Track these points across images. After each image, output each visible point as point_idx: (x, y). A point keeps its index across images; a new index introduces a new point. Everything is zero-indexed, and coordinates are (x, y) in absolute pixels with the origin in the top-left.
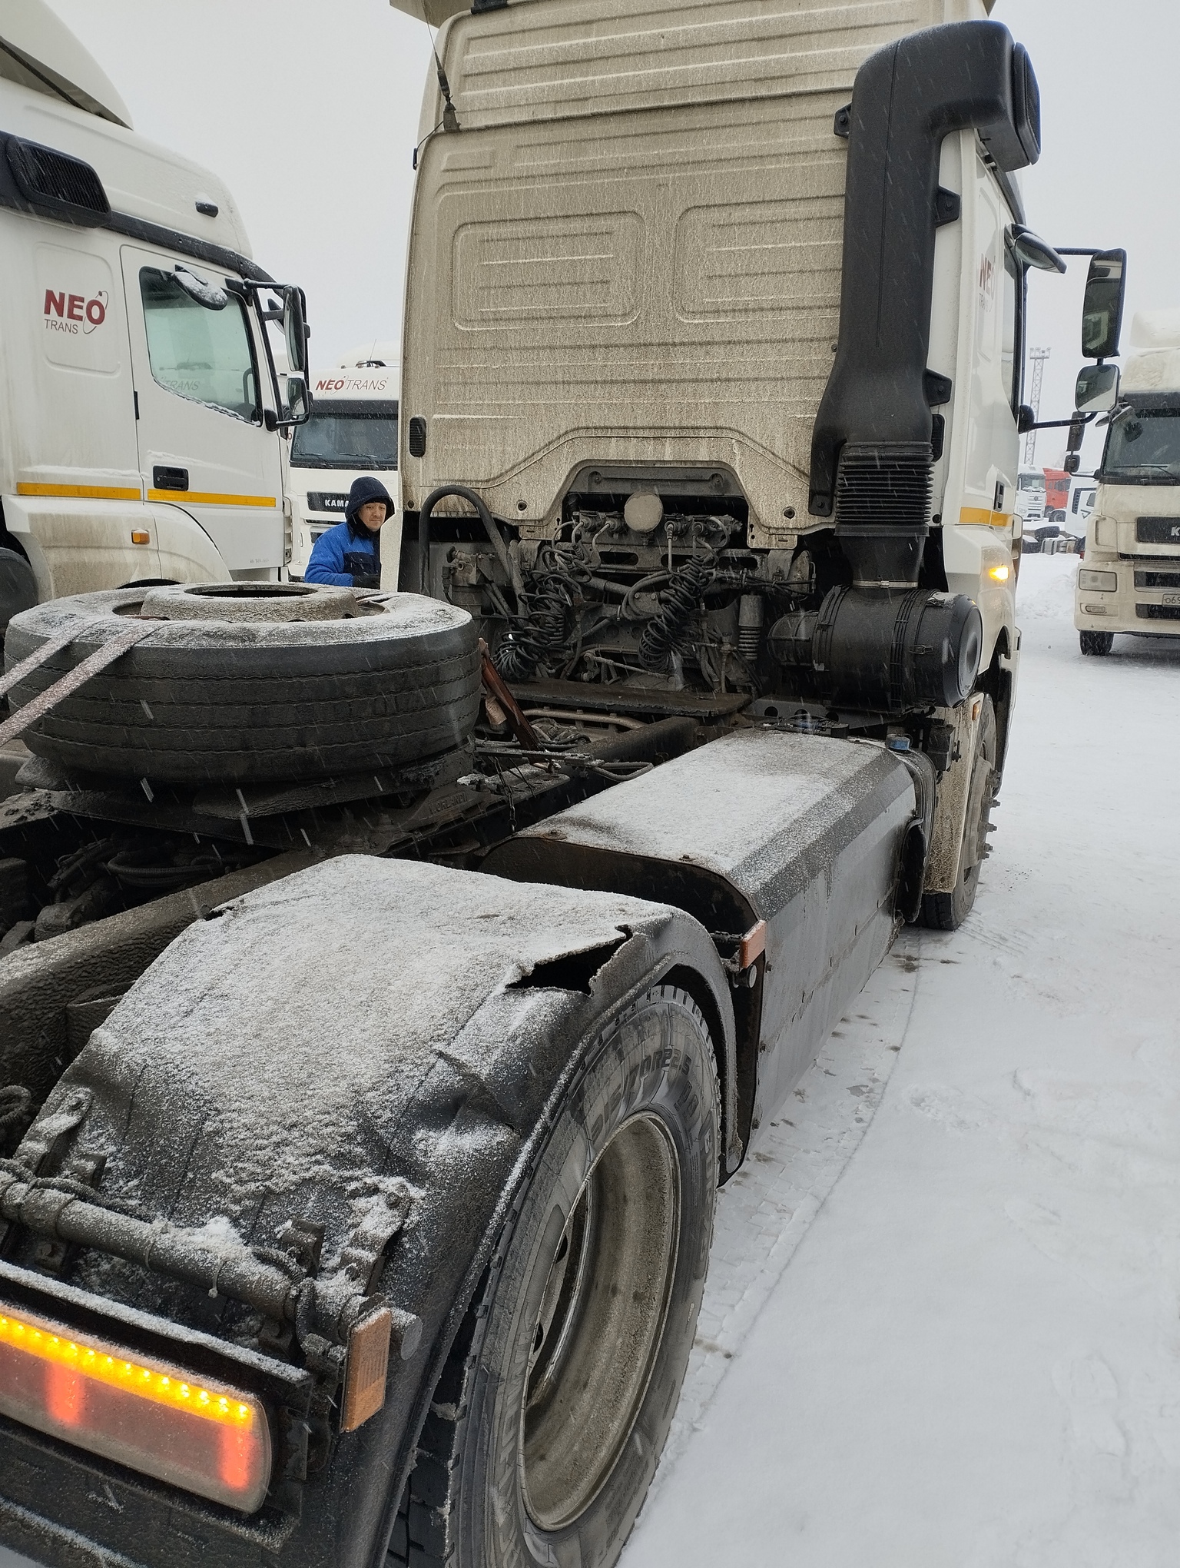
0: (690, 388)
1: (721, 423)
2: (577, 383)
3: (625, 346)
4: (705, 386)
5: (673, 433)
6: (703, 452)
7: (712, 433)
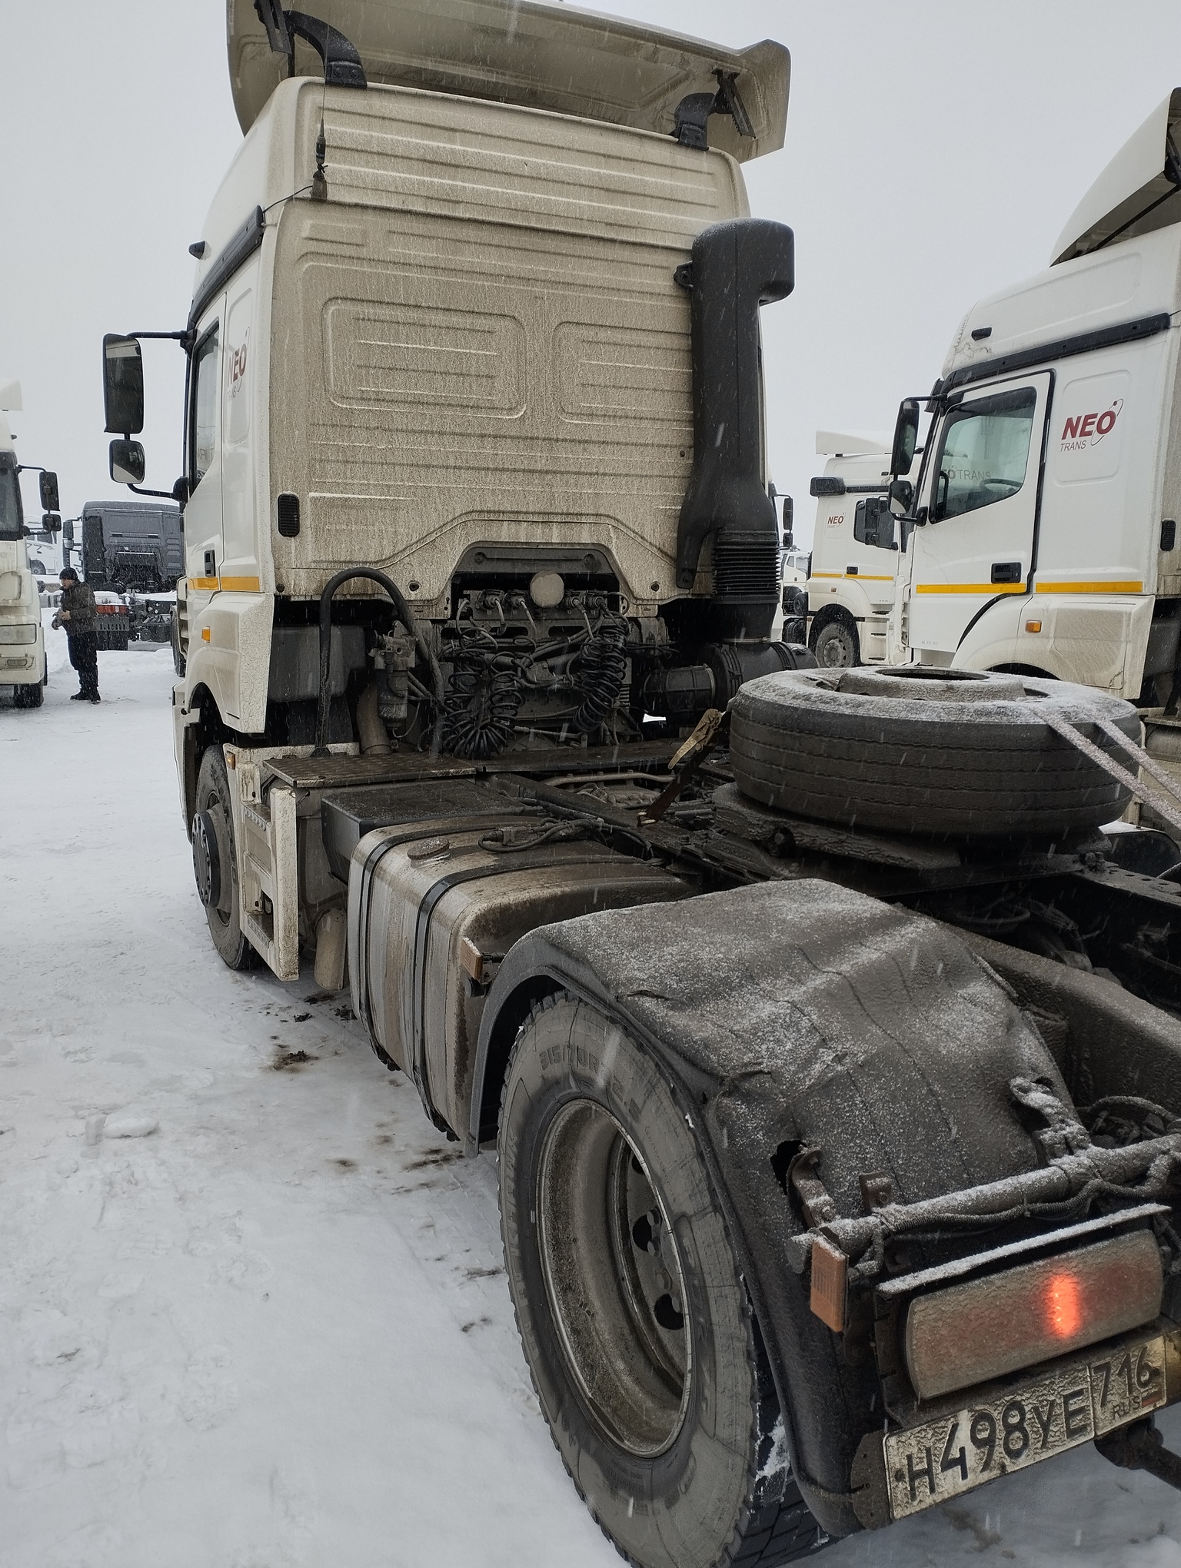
0: (572, 479)
1: (602, 511)
2: (469, 468)
3: (512, 438)
4: (585, 478)
5: (558, 519)
6: (585, 536)
7: (592, 519)
